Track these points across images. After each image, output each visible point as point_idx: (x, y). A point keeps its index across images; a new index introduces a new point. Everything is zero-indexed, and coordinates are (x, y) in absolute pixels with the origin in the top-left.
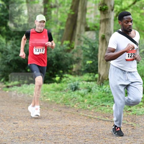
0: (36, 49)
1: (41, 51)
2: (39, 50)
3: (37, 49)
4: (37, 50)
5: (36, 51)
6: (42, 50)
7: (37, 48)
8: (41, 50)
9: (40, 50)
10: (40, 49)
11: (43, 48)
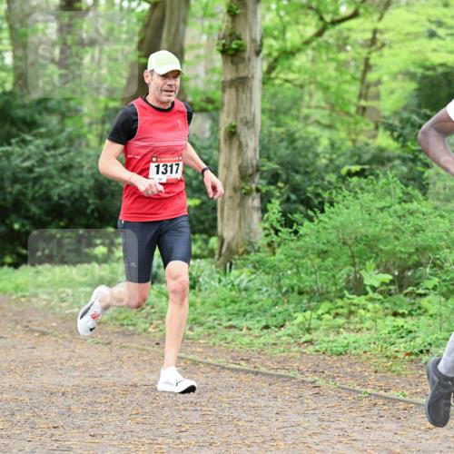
0: (158, 167)
1: (171, 172)
2: (166, 169)
3: (161, 165)
4: (162, 169)
5: (158, 173)
6: (175, 168)
7: (161, 162)
8: (171, 166)
9: (169, 169)
10: (169, 164)
11: (179, 160)
